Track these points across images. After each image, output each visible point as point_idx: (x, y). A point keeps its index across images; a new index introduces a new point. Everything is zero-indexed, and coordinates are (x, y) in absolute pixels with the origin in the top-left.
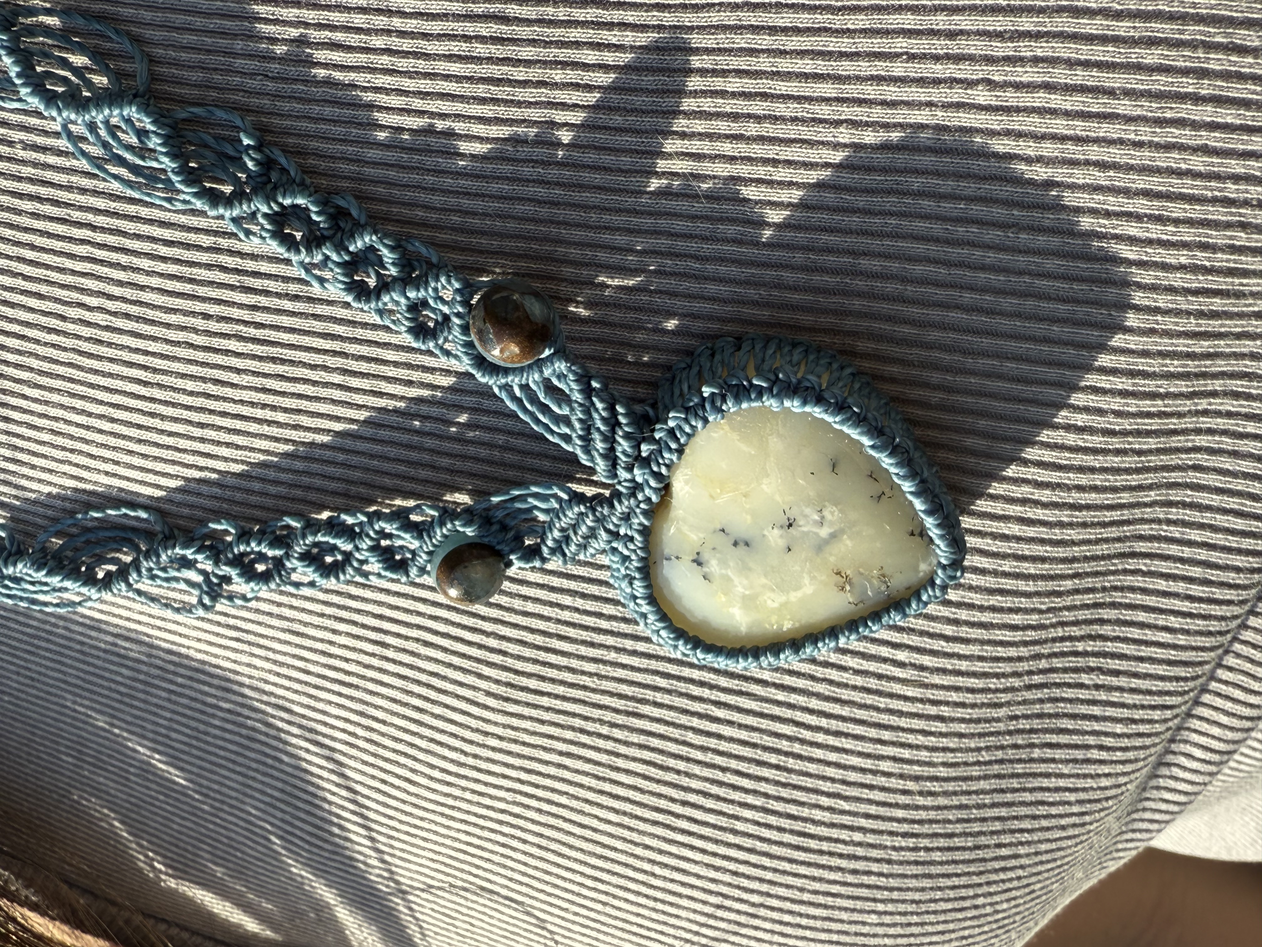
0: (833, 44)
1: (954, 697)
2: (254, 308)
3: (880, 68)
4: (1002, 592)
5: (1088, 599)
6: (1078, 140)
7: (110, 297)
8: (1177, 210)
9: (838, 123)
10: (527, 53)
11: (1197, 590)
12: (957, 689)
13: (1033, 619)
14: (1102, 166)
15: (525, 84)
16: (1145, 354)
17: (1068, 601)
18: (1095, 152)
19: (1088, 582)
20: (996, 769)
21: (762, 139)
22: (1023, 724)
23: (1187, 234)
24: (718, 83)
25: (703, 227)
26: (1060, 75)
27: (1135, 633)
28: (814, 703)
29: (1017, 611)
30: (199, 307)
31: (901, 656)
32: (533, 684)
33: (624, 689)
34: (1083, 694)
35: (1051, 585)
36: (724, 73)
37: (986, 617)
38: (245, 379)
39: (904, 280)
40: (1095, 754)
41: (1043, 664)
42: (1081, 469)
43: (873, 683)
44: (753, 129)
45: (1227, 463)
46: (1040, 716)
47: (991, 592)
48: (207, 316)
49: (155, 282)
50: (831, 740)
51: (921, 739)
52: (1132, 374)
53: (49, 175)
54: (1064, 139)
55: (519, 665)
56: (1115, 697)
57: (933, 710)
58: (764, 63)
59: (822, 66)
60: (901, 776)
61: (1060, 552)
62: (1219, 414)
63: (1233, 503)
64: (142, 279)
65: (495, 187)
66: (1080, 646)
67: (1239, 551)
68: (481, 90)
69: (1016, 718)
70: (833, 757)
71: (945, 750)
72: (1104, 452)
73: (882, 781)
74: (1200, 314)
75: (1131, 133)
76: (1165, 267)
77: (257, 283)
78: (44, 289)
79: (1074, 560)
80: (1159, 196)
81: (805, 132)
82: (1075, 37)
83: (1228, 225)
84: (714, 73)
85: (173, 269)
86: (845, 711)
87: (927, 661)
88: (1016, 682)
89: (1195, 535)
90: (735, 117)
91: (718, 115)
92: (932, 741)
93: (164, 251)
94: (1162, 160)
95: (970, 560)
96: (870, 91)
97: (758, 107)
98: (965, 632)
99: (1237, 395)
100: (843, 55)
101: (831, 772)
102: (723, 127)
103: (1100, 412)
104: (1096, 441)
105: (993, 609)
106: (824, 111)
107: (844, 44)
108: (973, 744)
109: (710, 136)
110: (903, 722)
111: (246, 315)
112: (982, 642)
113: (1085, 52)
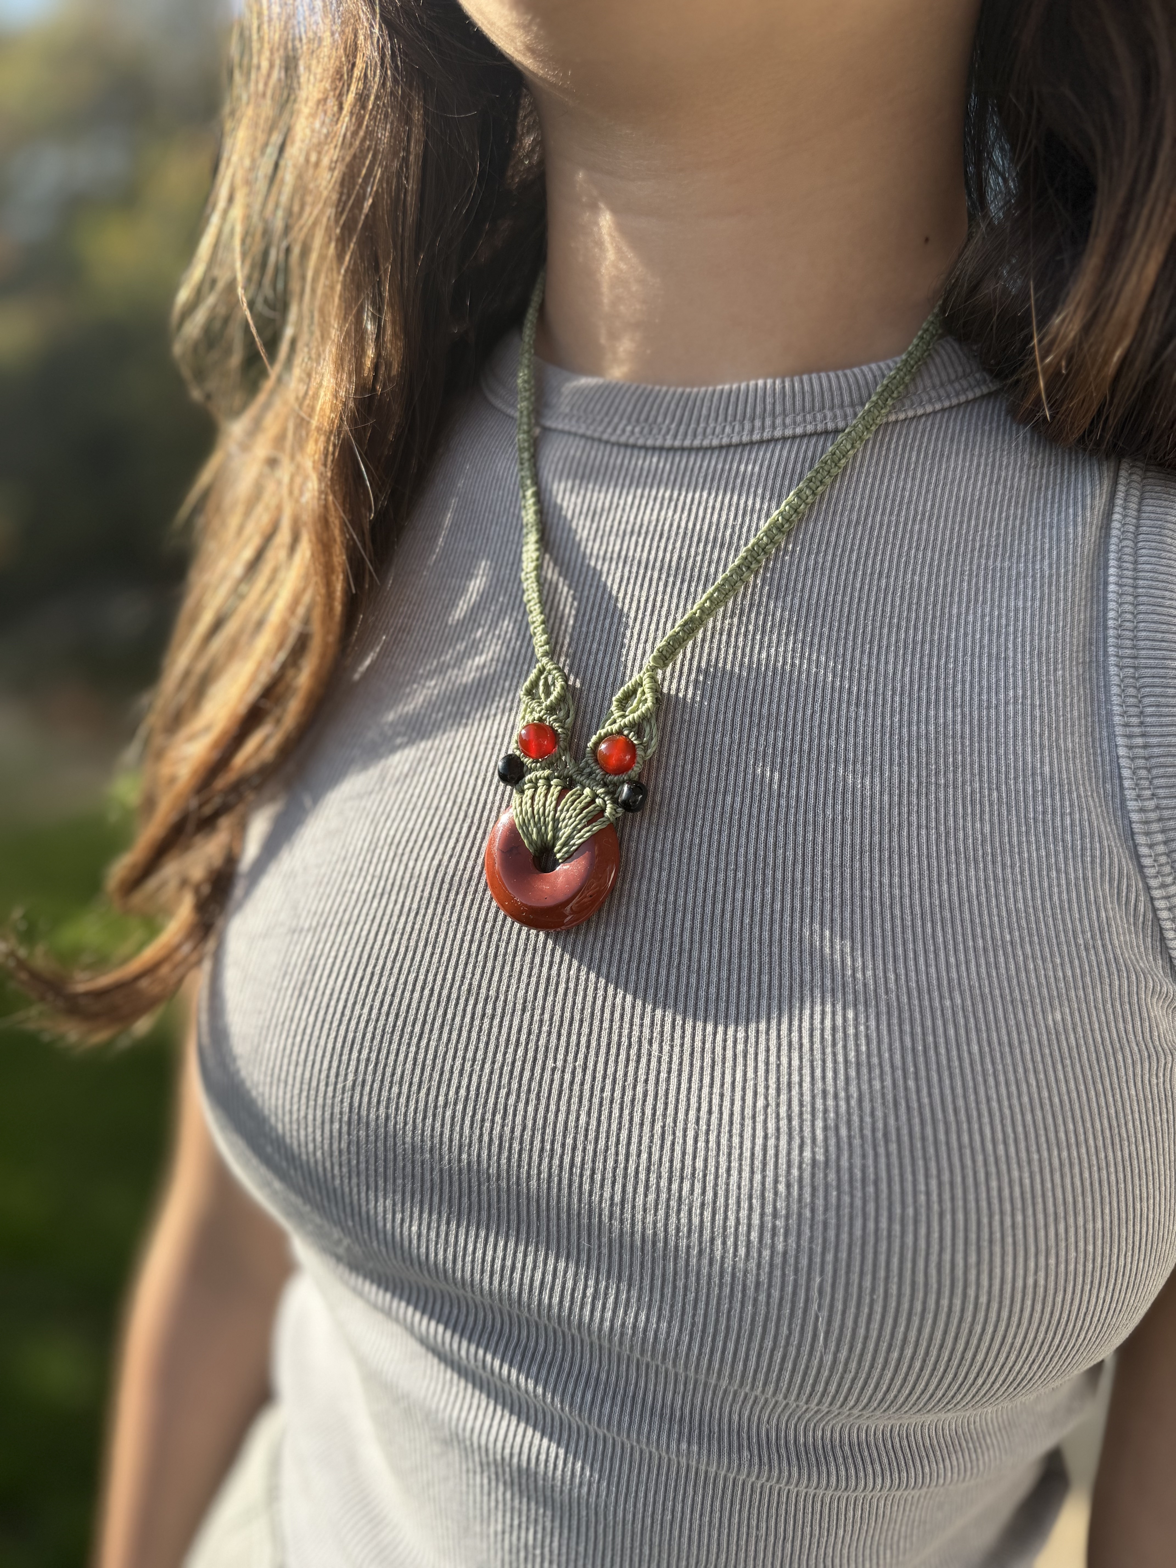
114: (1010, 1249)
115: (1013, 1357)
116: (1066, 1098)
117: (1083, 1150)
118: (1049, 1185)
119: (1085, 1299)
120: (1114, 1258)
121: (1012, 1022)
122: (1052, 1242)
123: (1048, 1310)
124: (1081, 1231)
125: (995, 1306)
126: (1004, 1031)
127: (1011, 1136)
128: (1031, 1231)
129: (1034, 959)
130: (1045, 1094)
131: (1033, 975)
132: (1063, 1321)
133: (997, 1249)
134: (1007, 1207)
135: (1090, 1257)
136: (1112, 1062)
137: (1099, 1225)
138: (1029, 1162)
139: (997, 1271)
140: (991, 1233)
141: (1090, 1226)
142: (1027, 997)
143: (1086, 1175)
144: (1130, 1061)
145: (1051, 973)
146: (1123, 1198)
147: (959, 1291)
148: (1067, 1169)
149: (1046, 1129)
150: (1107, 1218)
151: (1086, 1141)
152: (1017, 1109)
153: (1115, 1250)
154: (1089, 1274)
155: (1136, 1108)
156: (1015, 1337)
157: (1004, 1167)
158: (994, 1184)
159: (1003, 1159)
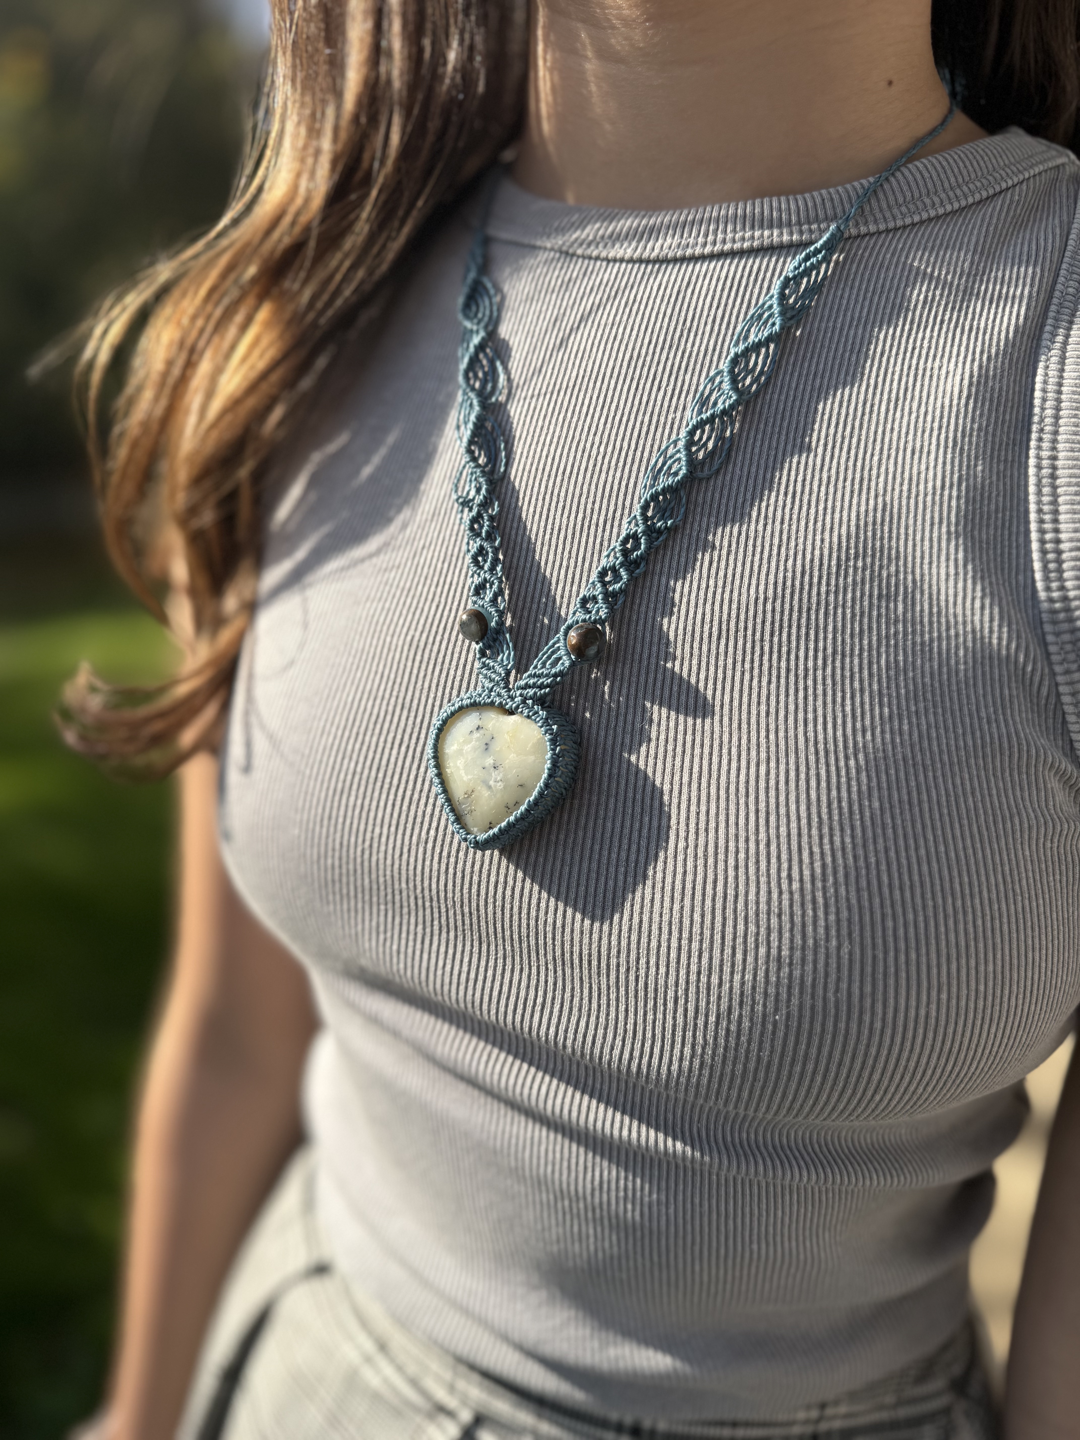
0: (704, 781)
1: (412, 860)
2: (597, 525)
3: (694, 800)
4: (463, 877)
5: (459, 923)
6: (663, 888)
7: (604, 457)
8: (634, 937)
9: (672, 784)
10: (705, 648)
11: (464, 976)
12: (416, 861)
13: (450, 895)
14: (652, 900)
15: (692, 647)
16: (572, 931)
17: (458, 912)
18: (657, 896)
19: (467, 921)
20: (375, 887)
21: (666, 751)
22: (397, 898)
23: (624, 943)
24: (690, 732)
25: (629, 727)
26: (689, 878)
27: (443, 949)
28: (409, 793)
29: (454, 886)
30: (598, 500)
31: (432, 833)
32: (418, 658)
33: (416, 702)
34: (412, 927)
35: (466, 901)
36: (694, 734)
37: (451, 870)
38: (565, 520)
39: (605, 818)
40: (382, 937)
41: (428, 904)
42: (520, 908)
43: (419, 820)
44: (670, 747)
45: (524, 984)
46: (401, 907)
47: (463, 872)
48: (594, 503)
49: (610, 479)
50: (390, 803)
51: (391, 846)
52: (563, 926)
53: (660, 430)
54: (664, 882)
55: (427, 651)
56: (411, 943)
57: (405, 850)
58: (697, 751)
59: (695, 776)
60: (372, 839)
61: (482, 903)
62: (547, 976)
63: (505, 989)
64: (611, 473)
65: (648, 635)
66: (436, 923)
67: (482, 995)
68: (689, 628)
69: (401, 892)
70: (382, 804)
71: (385, 859)
72: (528, 919)
73: (370, 828)
74: (590, 955)
75: (666, 911)
76: (610, 934)
77: (608, 527)
78: (609, 426)
79: (478, 910)
80: (640, 927)
81: (668, 770)
82: (705, 882)
83: (628, 962)
84: (694, 730)
85: (615, 488)
86: (405, 808)
87: (430, 845)
88: (419, 891)
89: (490, 973)
90: (675, 740)
91: (676, 732)
92: (390, 851)
93: (624, 483)
94: (655, 927)
95: (479, 853)
96: (684, 797)
97: (679, 749)
98: (444, 861)
99: (555, 984)
100: (700, 784)
101: (374, 803)
102: (671, 734)
103: (547, 913)
104: (533, 913)
105: (455, 874)
106: (677, 778)
107: (704, 785)
108: (388, 873)
109: (668, 729)
110: (399, 836)
111: (594, 521)
112: (439, 871)
113: (699, 888)
114: (903, 982)
115: (907, 1079)
116: (962, 854)
117: (977, 901)
118: (942, 929)
119: (977, 1031)
120: (1006, 999)
121: (913, 784)
122: (944, 979)
123: (940, 1038)
124: (973, 972)
125: (888, 1032)
126: (904, 791)
127: (908, 883)
128: (924, 968)
129: (937, 728)
130: (942, 848)
131: (935, 743)
132: (955, 1050)
133: (891, 981)
134: (902, 945)
135: (982, 995)
136: (1009, 825)
137: (991, 968)
138: (924, 907)
139: (891, 1001)
140: (886, 967)
141: (982, 968)
142: (929, 762)
143: (979, 922)
144: (1026, 825)
145: (953, 742)
146: (1015, 946)
147: (855, 1016)
148: (960, 916)
149: (941, 879)
150: (999, 963)
151: (980, 892)
152: (914, 860)
153: (1007, 992)
154: (980, 1011)
155: (1030, 867)
156: (908, 1060)
157: (899, 910)
158: (890, 924)
159: (899, 903)
